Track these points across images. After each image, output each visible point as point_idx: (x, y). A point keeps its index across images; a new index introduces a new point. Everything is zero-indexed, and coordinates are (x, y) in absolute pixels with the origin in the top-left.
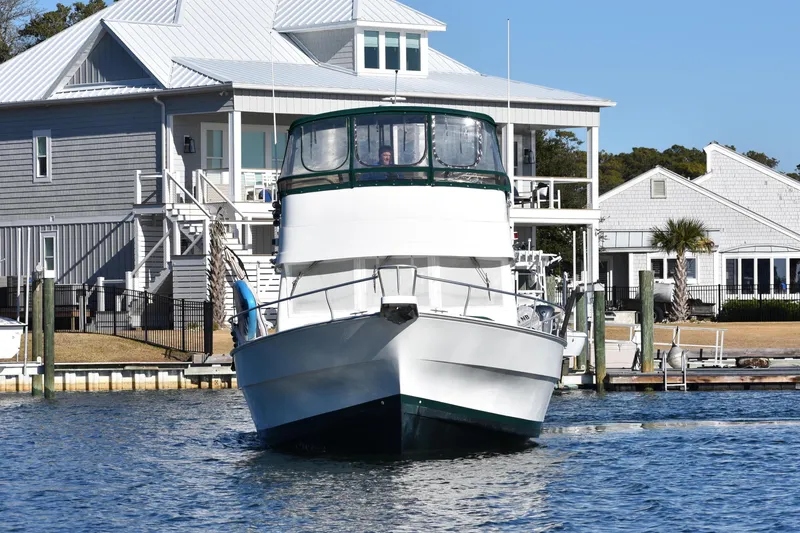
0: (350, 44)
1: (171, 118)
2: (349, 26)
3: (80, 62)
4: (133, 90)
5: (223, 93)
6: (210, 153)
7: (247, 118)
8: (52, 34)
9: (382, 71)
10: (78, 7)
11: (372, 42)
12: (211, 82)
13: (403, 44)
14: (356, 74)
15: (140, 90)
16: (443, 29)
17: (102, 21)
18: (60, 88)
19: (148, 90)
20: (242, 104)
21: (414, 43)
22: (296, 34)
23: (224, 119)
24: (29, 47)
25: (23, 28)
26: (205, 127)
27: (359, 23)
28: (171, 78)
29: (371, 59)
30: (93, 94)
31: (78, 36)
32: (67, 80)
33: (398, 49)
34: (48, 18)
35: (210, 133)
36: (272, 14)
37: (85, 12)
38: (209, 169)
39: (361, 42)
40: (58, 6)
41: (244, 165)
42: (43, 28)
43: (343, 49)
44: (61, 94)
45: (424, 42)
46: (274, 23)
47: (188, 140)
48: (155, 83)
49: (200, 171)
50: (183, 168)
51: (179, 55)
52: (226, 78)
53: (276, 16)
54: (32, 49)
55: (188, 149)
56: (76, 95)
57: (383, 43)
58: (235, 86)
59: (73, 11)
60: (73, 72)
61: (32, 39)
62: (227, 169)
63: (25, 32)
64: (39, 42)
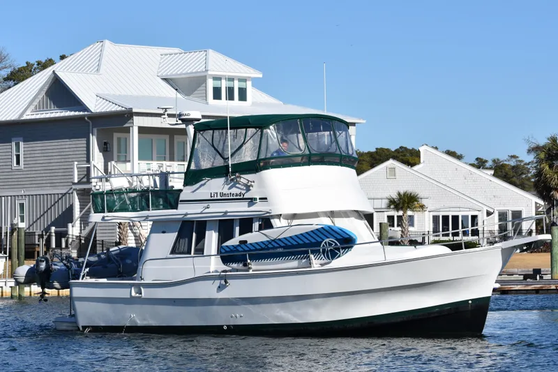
0: (204, 85)
1: (95, 130)
2: (203, 74)
3: (41, 97)
4: (72, 113)
5: (127, 115)
6: (119, 151)
7: (142, 130)
8: (23, 80)
9: (224, 102)
10: (39, 63)
11: (217, 84)
12: (119, 109)
13: (236, 85)
14: (207, 103)
15: (77, 113)
16: (261, 76)
17: (54, 71)
18: (28, 112)
19: (81, 113)
20: (138, 122)
21: (243, 85)
22: (171, 79)
23: (127, 130)
24: (10, 88)
25: (6, 76)
26: (116, 136)
27: (209, 73)
28: (96, 106)
29: (217, 94)
30: (48, 116)
31: (39, 81)
32: (32, 107)
33: (233, 88)
34: (20, 70)
35: (119, 139)
36: (157, 67)
37: (43, 66)
38: (118, 161)
39: (211, 84)
40: (27, 63)
41: (140, 159)
42: (18, 76)
43: (200, 88)
44: (29, 116)
45: (249, 84)
46: (158, 73)
47: (105, 144)
48: (85, 109)
49: (113, 162)
50: (103, 160)
51: (100, 92)
52: (129, 106)
53: (159, 68)
54: (12, 89)
55: (105, 149)
56: (38, 117)
57: (224, 85)
58: (134, 110)
59: (35, 66)
60: (36, 103)
61: (11, 83)
62: (129, 161)
63: (7, 79)
64: (15, 84)
